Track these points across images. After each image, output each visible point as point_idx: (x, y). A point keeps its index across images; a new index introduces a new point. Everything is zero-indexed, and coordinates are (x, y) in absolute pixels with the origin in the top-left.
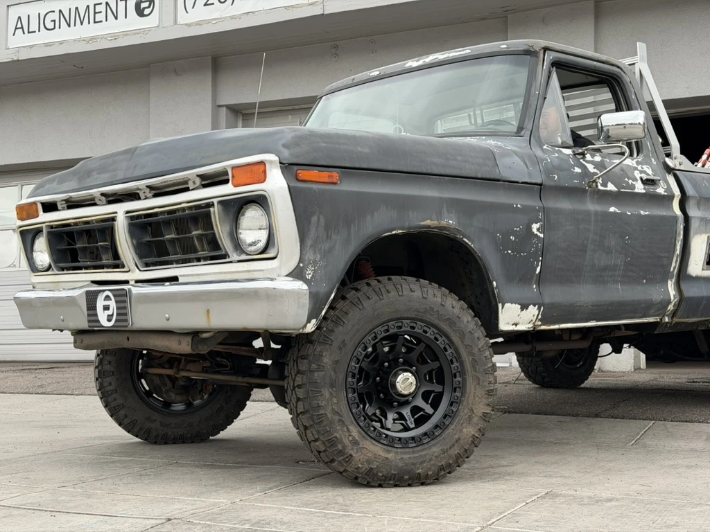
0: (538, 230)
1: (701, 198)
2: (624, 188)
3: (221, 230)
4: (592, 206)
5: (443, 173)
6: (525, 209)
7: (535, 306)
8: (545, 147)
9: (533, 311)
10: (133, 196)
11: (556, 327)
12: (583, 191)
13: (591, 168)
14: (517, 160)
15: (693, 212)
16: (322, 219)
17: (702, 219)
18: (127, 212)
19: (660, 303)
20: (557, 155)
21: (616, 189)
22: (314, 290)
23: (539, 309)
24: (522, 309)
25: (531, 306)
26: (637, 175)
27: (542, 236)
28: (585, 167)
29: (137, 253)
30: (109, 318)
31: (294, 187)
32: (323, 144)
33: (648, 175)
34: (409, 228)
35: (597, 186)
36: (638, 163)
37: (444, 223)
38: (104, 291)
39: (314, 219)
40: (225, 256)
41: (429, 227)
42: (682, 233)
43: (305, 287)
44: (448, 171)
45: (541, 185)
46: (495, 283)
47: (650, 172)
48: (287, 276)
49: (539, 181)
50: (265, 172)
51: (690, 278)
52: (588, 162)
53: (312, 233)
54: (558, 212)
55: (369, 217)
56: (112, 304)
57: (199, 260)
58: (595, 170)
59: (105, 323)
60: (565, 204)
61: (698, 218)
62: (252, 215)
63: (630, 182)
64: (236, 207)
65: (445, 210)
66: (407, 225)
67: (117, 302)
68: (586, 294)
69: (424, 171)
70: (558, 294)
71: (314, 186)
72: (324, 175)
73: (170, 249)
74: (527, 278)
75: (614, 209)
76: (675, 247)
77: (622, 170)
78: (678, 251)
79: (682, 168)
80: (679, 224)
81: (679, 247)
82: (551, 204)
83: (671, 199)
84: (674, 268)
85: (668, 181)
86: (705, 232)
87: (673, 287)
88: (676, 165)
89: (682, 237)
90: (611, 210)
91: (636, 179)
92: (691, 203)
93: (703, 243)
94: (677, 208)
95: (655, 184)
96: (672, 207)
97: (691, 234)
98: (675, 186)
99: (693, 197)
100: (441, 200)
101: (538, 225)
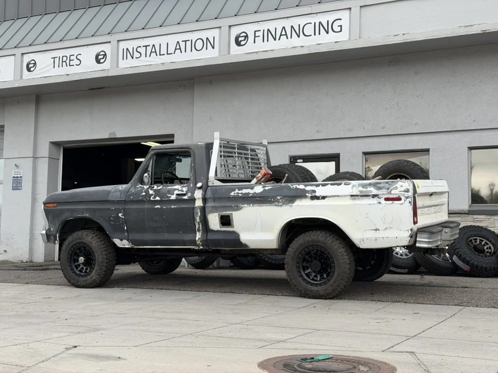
0: (122, 216)
1: (215, 198)
2: (165, 198)
4: (147, 206)
6: (116, 209)
8: (137, 186)
9: (126, 241)
11: (142, 247)
12: (144, 201)
13: (151, 192)
14: (118, 193)
15: (209, 204)
17: (213, 207)
20: (140, 189)
21: (160, 199)
22: (52, 233)
23: (128, 241)
24: (121, 241)
25: (124, 240)
27: (124, 217)
28: (149, 192)
31: (45, 209)
35: (150, 199)
37: (84, 215)
39: (50, 216)
41: (79, 217)
45: (124, 201)
46: (108, 232)
49: (124, 199)
54: (129, 209)
55: (63, 215)
58: (153, 193)
60: (135, 206)
61: (210, 207)
63: (169, 195)
65: (85, 211)
66: (73, 216)
68: (149, 236)
70: (136, 236)
71: (50, 208)
72: (53, 205)
74: (123, 231)
75: (159, 206)
76: (194, 219)
77: (168, 191)
78: (198, 220)
79: (214, 185)
80: (196, 210)
81: (198, 219)
82: (128, 207)
83: (193, 200)
84: (199, 227)
85: (194, 193)
86: (217, 212)
87: (200, 234)
88: (210, 184)
89: (199, 215)
90: (156, 207)
91: (173, 194)
92: (209, 200)
93: (216, 216)
94: (199, 203)
95: (185, 195)
96: (194, 203)
97: (207, 213)
98: (198, 194)
99: (209, 198)
100: (84, 209)
101: (121, 214)
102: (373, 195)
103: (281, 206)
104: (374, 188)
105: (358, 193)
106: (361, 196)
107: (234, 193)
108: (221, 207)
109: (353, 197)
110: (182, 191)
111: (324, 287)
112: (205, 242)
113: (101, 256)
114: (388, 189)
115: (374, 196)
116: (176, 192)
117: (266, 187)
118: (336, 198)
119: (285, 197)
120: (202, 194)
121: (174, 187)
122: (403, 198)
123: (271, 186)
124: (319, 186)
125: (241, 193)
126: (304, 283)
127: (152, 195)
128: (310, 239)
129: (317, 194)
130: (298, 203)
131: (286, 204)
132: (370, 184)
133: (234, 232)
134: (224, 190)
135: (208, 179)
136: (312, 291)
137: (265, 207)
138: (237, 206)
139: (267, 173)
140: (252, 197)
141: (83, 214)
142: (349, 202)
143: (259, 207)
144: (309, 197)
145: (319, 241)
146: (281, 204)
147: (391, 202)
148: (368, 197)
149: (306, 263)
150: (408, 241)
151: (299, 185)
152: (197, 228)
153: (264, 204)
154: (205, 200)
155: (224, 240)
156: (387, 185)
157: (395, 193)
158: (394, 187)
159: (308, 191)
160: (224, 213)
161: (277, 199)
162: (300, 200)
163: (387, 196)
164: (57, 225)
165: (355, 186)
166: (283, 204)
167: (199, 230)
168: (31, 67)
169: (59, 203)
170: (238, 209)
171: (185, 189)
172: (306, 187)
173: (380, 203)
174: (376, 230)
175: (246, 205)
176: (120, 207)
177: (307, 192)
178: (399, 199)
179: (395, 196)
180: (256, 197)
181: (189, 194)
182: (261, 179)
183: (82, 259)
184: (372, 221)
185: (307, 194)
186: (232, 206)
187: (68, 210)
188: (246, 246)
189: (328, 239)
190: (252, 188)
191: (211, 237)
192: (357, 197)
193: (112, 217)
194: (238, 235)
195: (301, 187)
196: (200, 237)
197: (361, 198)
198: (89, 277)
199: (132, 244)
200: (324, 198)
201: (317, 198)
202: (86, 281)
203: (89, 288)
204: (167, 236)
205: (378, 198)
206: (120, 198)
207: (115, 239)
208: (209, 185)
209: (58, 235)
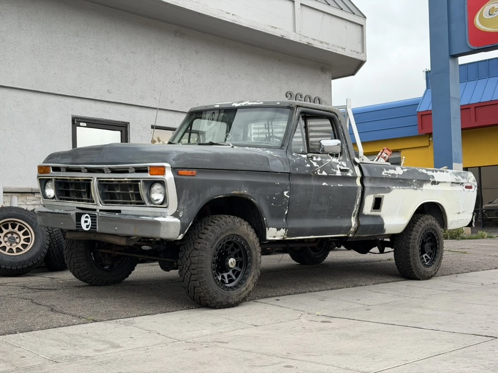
0: (287, 194)
1: (371, 177)
2: (331, 174)
3: (143, 192)
4: (314, 183)
5: (243, 169)
6: (281, 185)
7: (283, 229)
8: (293, 154)
9: (283, 231)
10: (101, 171)
12: (311, 175)
13: (315, 164)
14: (279, 162)
15: (367, 184)
16: (188, 191)
17: (371, 188)
18: (98, 178)
19: (347, 227)
20: (299, 158)
21: (327, 174)
22: (183, 221)
23: (286, 230)
24: (277, 230)
26: (338, 166)
27: (289, 197)
28: (312, 164)
29: (101, 197)
30: (87, 227)
31: (177, 178)
32: (190, 159)
33: (344, 166)
34: (226, 195)
35: (317, 173)
36: (339, 161)
37: (242, 192)
38: (85, 214)
39: (184, 191)
40: (144, 204)
41: (235, 194)
42: (360, 194)
43: (179, 221)
44: (246, 169)
45: (290, 173)
46: (265, 219)
47: (345, 165)
48: (171, 216)
49: (289, 172)
50: (164, 171)
51: (364, 215)
52: (314, 161)
53: (183, 197)
54: (297, 186)
55: (208, 191)
56: (89, 220)
57: (131, 203)
58: (317, 165)
59: (85, 228)
60: (301, 182)
62: (157, 187)
63: (334, 170)
64: (150, 184)
65: (243, 186)
66: (225, 193)
67: (91, 220)
69: (235, 169)
70: (296, 224)
71: (185, 177)
72: (190, 172)
73: (117, 197)
75: (327, 185)
76: (355, 200)
77: (332, 165)
78: (358, 203)
79: (364, 162)
80: (358, 190)
81: (358, 201)
83: (355, 178)
84: (356, 211)
85: (354, 169)
86: (373, 194)
87: (354, 219)
89: (360, 196)
90: (324, 184)
91: (337, 169)
93: (371, 199)
94: (359, 183)
95: (347, 171)
96: (356, 182)
97: (365, 195)
98: (358, 171)
99: (367, 177)
100: (241, 182)
101: (287, 192)
102: (460, 183)
103: (416, 189)
104: (461, 177)
105: (455, 181)
106: (456, 183)
108: (377, 188)
114: (467, 178)
117: (403, 169)
118: (444, 183)
119: (418, 180)
123: (406, 169)
129: (436, 179)
130: (425, 187)
131: (419, 188)
132: (457, 173)
138: (389, 188)
140: (398, 179)
142: (450, 188)
143: (403, 190)
144: (431, 182)
146: (416, 187)
147: (468, 190)
148: (458, 185)
152: (354, 211)
157: (470, 182)
160: (379, 194)
161: (413, 182)
162: (425, 184)
163: (466, 185)
165: (452, 174)
167: (354, 215)
169: (201, 170)
170: (388, 190)
173: (464, 190)
174: (459, 213)
175: (394, 187)
177: (430, 176)
178: (472, 187)
179: (470, 185)
181: (351, 171)
183: (232, 262)
185: (431, 179)
186: (385, 188)
188: (384, 231)
193: (275, 196)
195: (425, 171)
196: (355, 223)
199: (286, 235)
200: (438, 183)
201: (434, 183)
204: (327, 223)
205: (463, 185)
206: (284, 169)
208: (360, 161)
209: (190, 224)
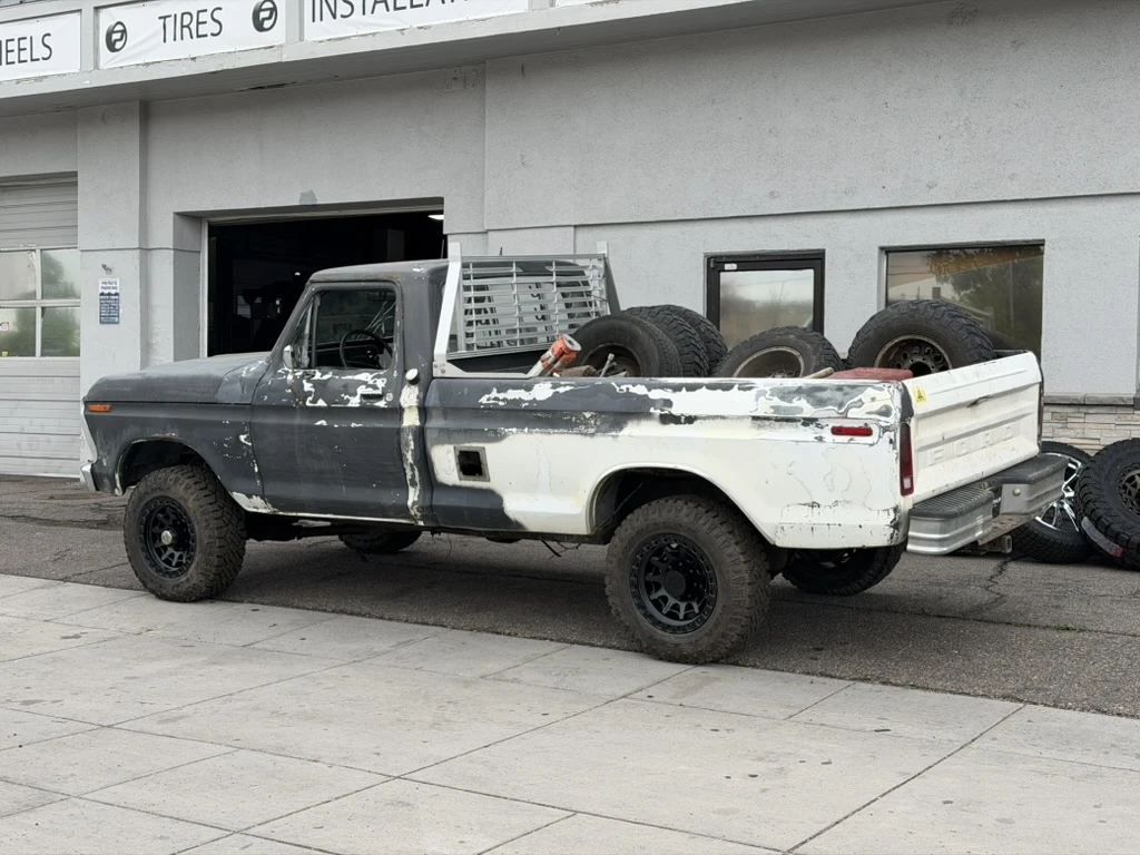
0: (246, 440)
1: (445, 408)
2: (336, 403)
4: (298, 420)
6: (232, 424)
7: (258, 496)
8: (279, 371)
9: (257, 500)
11: (294, 514)
12: (291, 408)
13: (307, 387)
14: (237, 386)
15: (434, 422)
17: (441, 430)
21: (325, 405)
23: (263, 499)
24: (248, 498)
25: (254, 496)
26: (360, 389)
27: (251, 444)
31: (87, 415)
35: (305, 403)
37: (168, 435)
41: (158, 438)
45: (250, 405)
46: (220, 477)
49: (249, 402)
51: (444, 486)
54: (263, 426)
55: (125, 432)
58: (311, 389)
60: (272, 420)
61: (435, 428)
63: (345, 397)
65: (168, 426)
66: (146, 436)
68: (306, 491)
71: (96, 414)
72: (102, 407)
74: (250, 475)
75: (323, 422)
76: (401, 457)
77: (345, 386)
78: (410, 460)
79: (446, 375)
80: (403, 435)
81: (409, 457)
82: (260, 419)
83: (397, 411)
84: (413, 476)
85: (401, 393)
86: (450, 443)
87: (417, 493)
88: (437, 373)
89: (412, 447)
90: (319, 423)
91: (355, 394)
92: (434, 413)
93: (448, 452)
94: (411, 419)
95: (379, 397)
96: (401, 419)
97: (428, 444)
98: (409, 397)
99: (434, 408)
100: (166, 420)
101: (245, 436)
102: (804, 419)
103: (592, 435)
104: (808, 402)
105: (770, 413)
106: (777, 420)
107: (488, 400)
108: (459, 431)
109: (759, 422)
110: (375, 387)
111: (691, 636)
112: (428, 510)
113: (207, 532)
114: (841, 405)
115: (808, 422)
116: (362, 390)
117: (560, 386)
118: (719, 420)
119: (601, 413)
120: (418, 397)
121: (358, 377)
122: (876, 430)
123: (571, 385)
124: (680, 390)
125: (504, 400)
126: (646, 623)
127: (309, 393)
128: (659, 520)
129: (675, 411)
130: (633, 429)
131: (605, 432)
132: (799, 391)
133: (490, 493)
134: (466, 391)
135: (433, 360)
136: (664, 643)
137: (556, 436)
138: (495, 431)
139: (567, 348)
140: (526, 410)
141: (165, 431)
142: (749, 432)
143: (544, 436)
144: (657, 416)
145: (680, 525)
146: (592, 431)
147: (846, 438)
148: (794, 424)
149: (654, 574)
150: (888, 536)
151: (634, 386)
152: (409, 477)
153: (554, 428)
154: (424, 411)
155: (469, 509)
156: (838, 395)
157: (857, 417)
158: (856, 399)
159: (653, 400)
160: (468, 445)
161: (584, 417)
162: (635, 422)
163: (838, 423)
164: (115, 452)
165: (765, 392)
166: (597, 432)
167: (414, 484)
168: (116, 41)
169: (116, 404)
170: (497, 437)
171: (381, 383)
172: (649, 390)
173: (820, 439)
174: (813, 505)
175: (514, 430)
176: (242, 419)
177: (653, 403)
178: (866, 432)
179: (856, 425)
180: (536, 411)
181: (390, 397)
182: (555, 362)
183: (167, 536)
184: (802, 483)
185: (652, 410)
186: (483, 430)
187: (135, 421)
188: (518, 525)
189: (701, 521)
190: (528, 389)
191: (441, 500)
192: (767, 423)
194: (499, 499)
195: (640, 390)
196: (416, 499)
197: (778, 424)
198: (183, 579)
199: (273, 507)
200: (690, 420)
201: (676, 420)
202: (178, 586)
203: (185, 602)
204: (345, 493)
205: (817, 425)
206: (242, 398)
207: (235, 493)
208: (434, 375)
209: (117, 477)
